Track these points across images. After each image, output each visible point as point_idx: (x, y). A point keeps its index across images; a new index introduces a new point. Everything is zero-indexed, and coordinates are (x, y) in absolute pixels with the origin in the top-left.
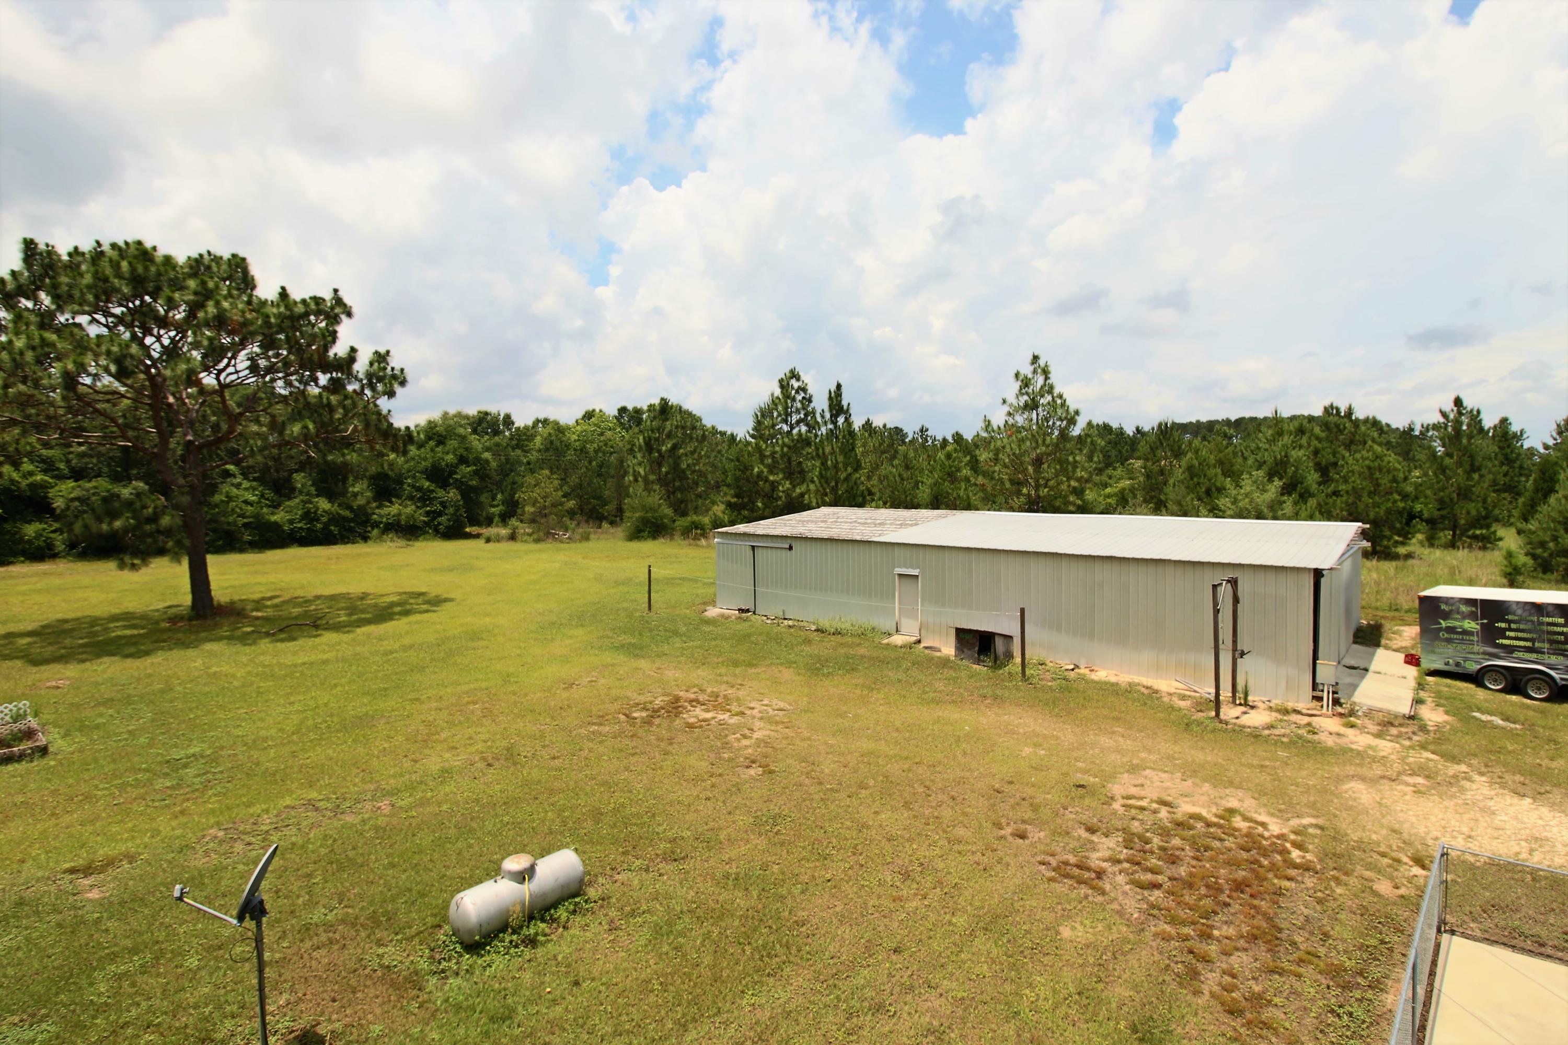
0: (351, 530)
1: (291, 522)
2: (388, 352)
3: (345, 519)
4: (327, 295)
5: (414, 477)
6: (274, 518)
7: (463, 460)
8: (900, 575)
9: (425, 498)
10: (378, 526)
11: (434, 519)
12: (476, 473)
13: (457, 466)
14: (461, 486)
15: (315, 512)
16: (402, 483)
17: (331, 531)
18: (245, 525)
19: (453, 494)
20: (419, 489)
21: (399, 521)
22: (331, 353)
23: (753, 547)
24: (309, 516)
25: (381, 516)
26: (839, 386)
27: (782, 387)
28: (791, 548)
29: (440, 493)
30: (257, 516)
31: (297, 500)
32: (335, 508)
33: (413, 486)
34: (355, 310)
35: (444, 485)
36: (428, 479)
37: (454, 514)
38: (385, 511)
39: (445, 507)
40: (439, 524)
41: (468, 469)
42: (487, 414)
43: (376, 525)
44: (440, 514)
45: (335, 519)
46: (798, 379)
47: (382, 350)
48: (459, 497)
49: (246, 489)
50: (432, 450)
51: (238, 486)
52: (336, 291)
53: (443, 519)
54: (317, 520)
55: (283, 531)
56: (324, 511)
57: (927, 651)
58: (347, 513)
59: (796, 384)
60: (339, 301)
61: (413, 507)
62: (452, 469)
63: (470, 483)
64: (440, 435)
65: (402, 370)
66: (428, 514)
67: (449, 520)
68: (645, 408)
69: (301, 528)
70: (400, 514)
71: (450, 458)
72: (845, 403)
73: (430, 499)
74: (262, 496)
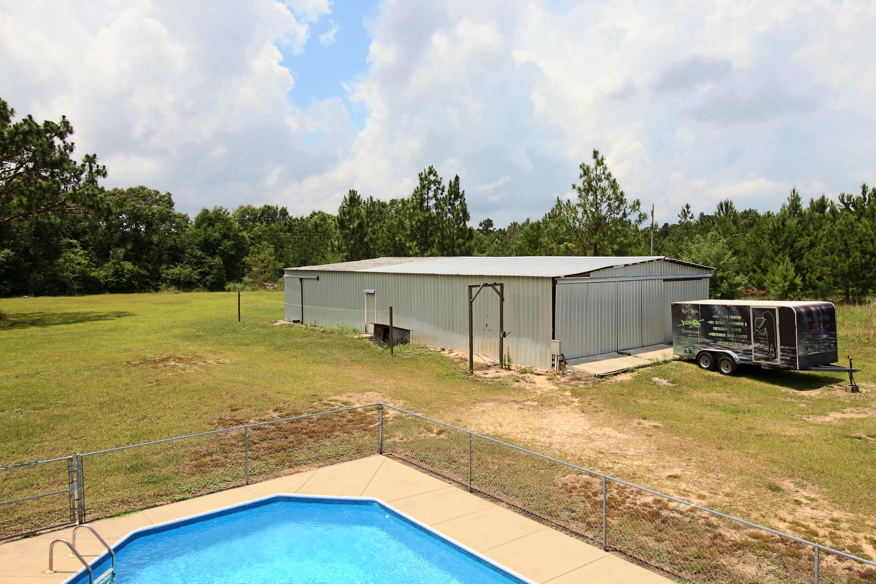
0: (147, 283)
1: (106, 277)
3: (143, 276)
5: (192, 248)
6: (93, 274)
7: (225, 236)
9: (199, 262)
10: (166, 282)
11: (204, 277)
12: (235, 246)
13: (221, 241)
14: (224, 255)
15: (122, 271)
16: (184, 253)
17: (133, 284)
18: (74, 278)
19: (217, 260)
20: (195, 257)
21: (180, 278)
24: (118, 274)
25: (167, 274)
26: (457, 178)
27: (421, 180)
29: (209, 259)
30: (83, 273)
31: (110, 263)
32: (136, 269)
33: (191, 255)
35: (213, 255)
36: (202, 249)
37: (218, 274)
38: (171, 271)
39: (211, 269)
40: (207, 281)
41: (229, 243)
43: (164, 280)
44: (208, 274)
45: (135, 276)
46: (434, 174)
48: (222, 263)
50: (205, 230)
53: (209, 278)
54: (123, 276)
55: (101, 283)
56: (128, 270)
58: (145, 272)
61: (190, 269)
62: (218, 242)
63: (230, 253)
64: (210, 219)
66: (201, 273)
67: (213, 278)
69: (112, 281)
70: (180, 274)
71: (217, 235)
72: (460, 190)
73: (201, 263)
74: (91, 260)
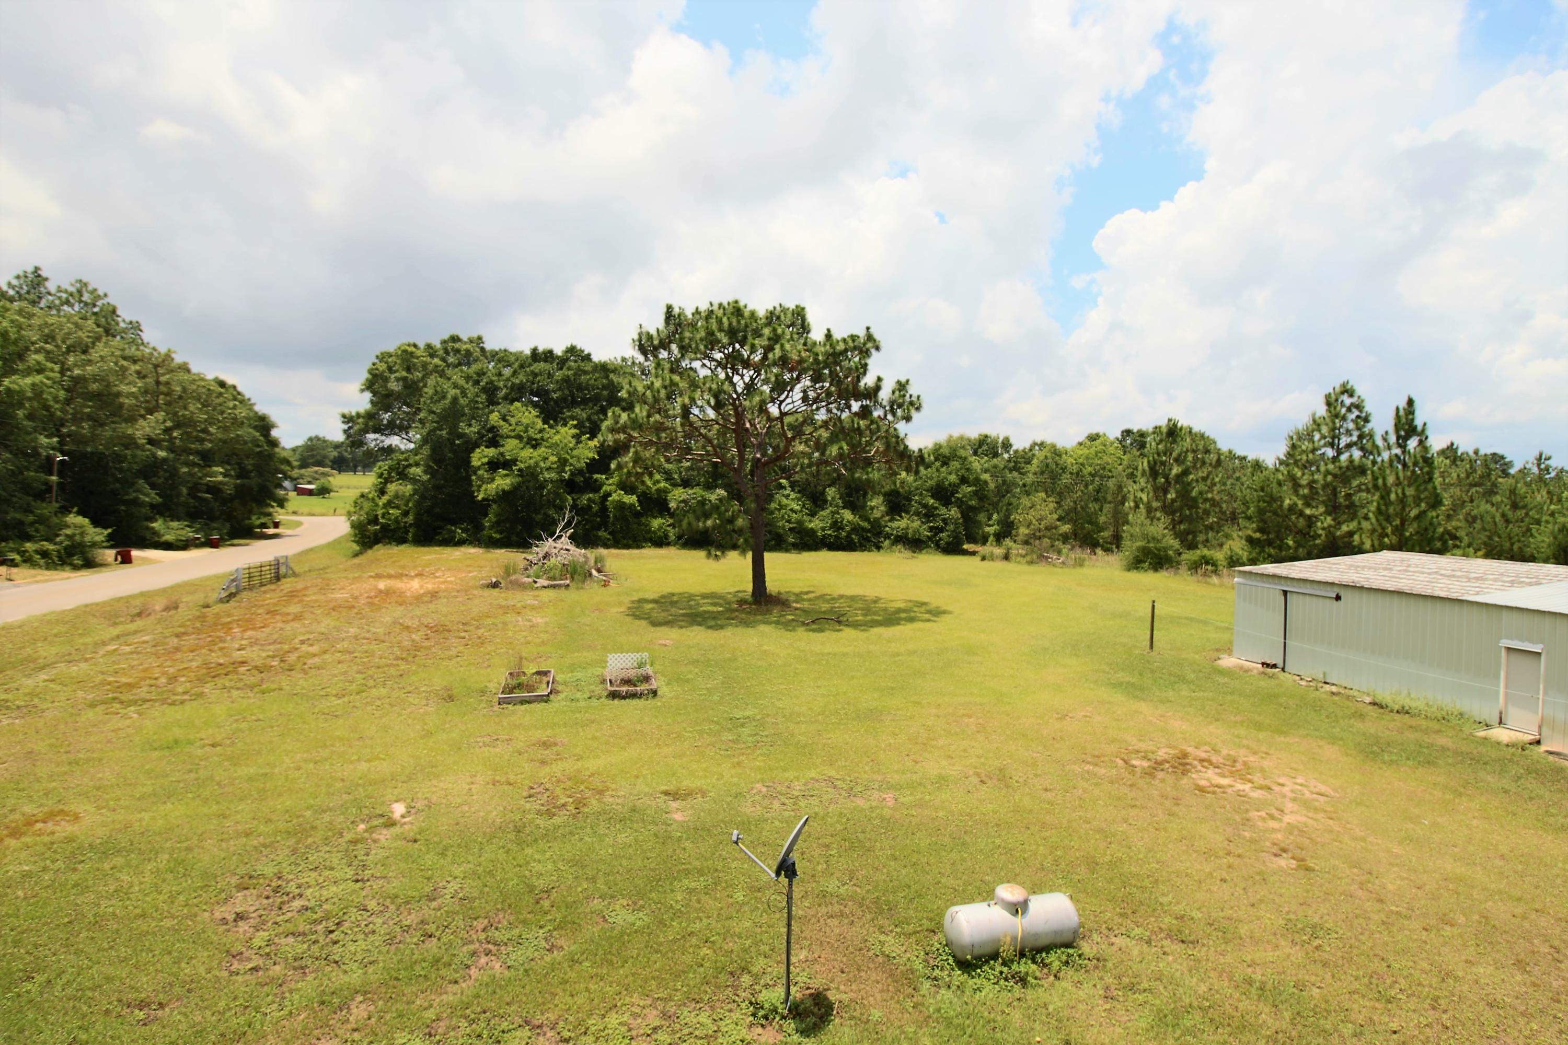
0: (868, 539)
1: (823, 529)
2: (908, 381)
3: (863, 529)
4: (862, 333)
5: (921, 494)
6: (811, 525)
7: (964, 480)
8: (1509, 649)
9: (929, 514)
10: (889, 538)
11: (936, 534)
12: (975, 493)
13: (958, 486)
14: (960, 504)
15: (841, 522)
16: (910, 500)
17: (852, 539)
18: (791, 529)
19: (954, 512)
20: (925, 506)
21: (907, 534)
22: (862, 384)
23: (1285, 593)
24: (837, 525)
25: (892, 529)
26: (1410, 402)
27: (1329, 404)
28: (1338, 598)
29: (943, 510)
30: (800, 522)
31: (828, 511)
32: (857, 519)
33: (920, 503)
34: (882, 345)
35: (947, 503)
36: (933, 497)
37: (954, 531)
38: (895, 524)
39: (946, 524)
40: (941, 539)
41: (969, 489)
42: (986, 436)
43: (888, 536)
44: (941, 530)
45: (856, 529)
46: (1351, 395)
47: (903, 380)
48: (959, 516)
49: (793, 499)
50: (938, 470)
51: (787, 496)
52: (868, 328)
53: (943, 535)
54: (843, 529)
55: (817, 536)
56: (848, 522)
57: (1551, 758)
58: (865, 525)
59: (1348, 401)
60: (870, 338)
61: (919, 522)
62: (955, 488)
63: (970, 503)
64: (945, 457)
65: (918, 397)
66: (931, 529)
67: (949, 536)
68: (1151, 430)
69: (830, 535)
70: (907, 528)
71: (953, 478)
72: (1418, 423)
73: (933, 515)
74: (804, 506)
